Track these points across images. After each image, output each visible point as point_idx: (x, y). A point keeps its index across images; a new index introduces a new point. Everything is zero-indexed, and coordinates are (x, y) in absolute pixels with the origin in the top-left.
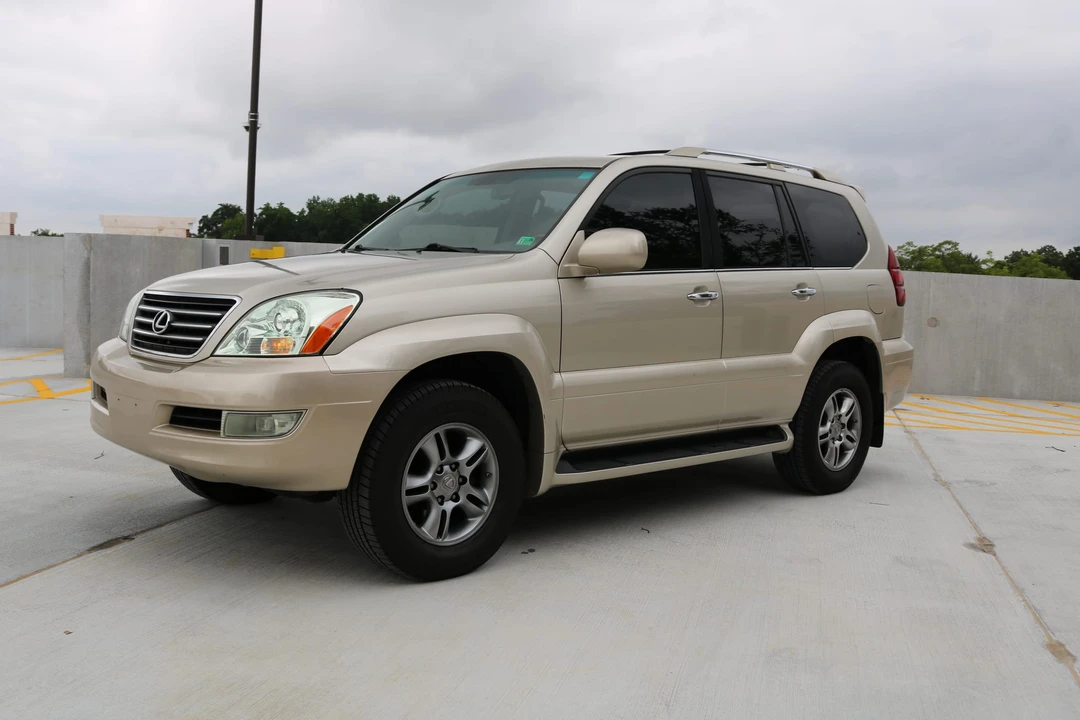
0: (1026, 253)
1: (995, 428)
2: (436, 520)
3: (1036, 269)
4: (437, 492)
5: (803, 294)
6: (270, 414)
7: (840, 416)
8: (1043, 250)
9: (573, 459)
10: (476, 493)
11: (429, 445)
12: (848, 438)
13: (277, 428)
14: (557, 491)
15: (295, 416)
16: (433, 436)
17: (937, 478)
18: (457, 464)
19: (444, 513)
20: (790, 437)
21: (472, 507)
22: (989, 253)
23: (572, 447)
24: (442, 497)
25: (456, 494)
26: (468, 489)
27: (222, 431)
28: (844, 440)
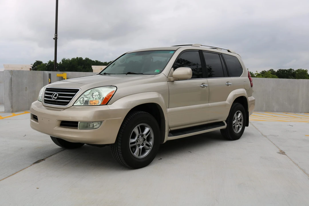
0: (266, 71)
1: (271, 120)
2: (138, 151)
3: (269, 76)
4: (138, 143)
5: (228, 85)
6: (93, 122)
7: (238, 118)
8: (270, 70)
9: (173, 133)
10: (148, 143)
11: (136, 130)
12: (240, 124)
13: (95, 126)
14: (169, 142)
15: (100, 123)
16: (137, 128)
17: (262, 135)
18: (143, 135)
19: (140, 149)
20: (226, 124)
21: (147, 147)
22: (257, 71)
23: (172, 129)
24: (139, 145)
25: (143, 144)
26: (146, 142)
27: (78, 128)
28: (239, 125)
